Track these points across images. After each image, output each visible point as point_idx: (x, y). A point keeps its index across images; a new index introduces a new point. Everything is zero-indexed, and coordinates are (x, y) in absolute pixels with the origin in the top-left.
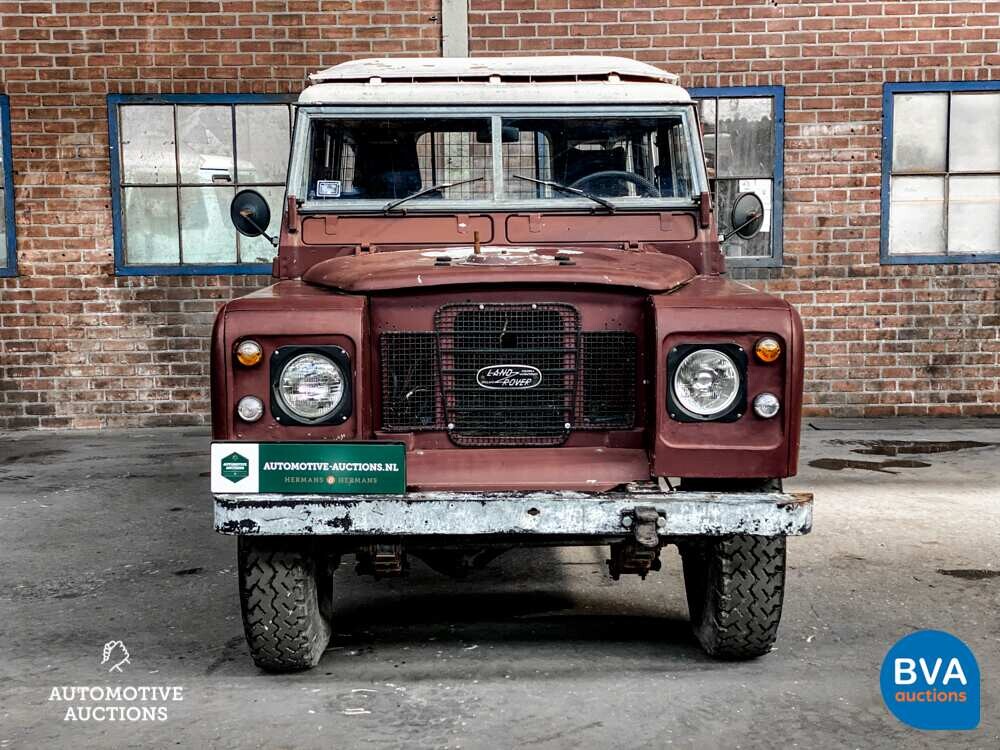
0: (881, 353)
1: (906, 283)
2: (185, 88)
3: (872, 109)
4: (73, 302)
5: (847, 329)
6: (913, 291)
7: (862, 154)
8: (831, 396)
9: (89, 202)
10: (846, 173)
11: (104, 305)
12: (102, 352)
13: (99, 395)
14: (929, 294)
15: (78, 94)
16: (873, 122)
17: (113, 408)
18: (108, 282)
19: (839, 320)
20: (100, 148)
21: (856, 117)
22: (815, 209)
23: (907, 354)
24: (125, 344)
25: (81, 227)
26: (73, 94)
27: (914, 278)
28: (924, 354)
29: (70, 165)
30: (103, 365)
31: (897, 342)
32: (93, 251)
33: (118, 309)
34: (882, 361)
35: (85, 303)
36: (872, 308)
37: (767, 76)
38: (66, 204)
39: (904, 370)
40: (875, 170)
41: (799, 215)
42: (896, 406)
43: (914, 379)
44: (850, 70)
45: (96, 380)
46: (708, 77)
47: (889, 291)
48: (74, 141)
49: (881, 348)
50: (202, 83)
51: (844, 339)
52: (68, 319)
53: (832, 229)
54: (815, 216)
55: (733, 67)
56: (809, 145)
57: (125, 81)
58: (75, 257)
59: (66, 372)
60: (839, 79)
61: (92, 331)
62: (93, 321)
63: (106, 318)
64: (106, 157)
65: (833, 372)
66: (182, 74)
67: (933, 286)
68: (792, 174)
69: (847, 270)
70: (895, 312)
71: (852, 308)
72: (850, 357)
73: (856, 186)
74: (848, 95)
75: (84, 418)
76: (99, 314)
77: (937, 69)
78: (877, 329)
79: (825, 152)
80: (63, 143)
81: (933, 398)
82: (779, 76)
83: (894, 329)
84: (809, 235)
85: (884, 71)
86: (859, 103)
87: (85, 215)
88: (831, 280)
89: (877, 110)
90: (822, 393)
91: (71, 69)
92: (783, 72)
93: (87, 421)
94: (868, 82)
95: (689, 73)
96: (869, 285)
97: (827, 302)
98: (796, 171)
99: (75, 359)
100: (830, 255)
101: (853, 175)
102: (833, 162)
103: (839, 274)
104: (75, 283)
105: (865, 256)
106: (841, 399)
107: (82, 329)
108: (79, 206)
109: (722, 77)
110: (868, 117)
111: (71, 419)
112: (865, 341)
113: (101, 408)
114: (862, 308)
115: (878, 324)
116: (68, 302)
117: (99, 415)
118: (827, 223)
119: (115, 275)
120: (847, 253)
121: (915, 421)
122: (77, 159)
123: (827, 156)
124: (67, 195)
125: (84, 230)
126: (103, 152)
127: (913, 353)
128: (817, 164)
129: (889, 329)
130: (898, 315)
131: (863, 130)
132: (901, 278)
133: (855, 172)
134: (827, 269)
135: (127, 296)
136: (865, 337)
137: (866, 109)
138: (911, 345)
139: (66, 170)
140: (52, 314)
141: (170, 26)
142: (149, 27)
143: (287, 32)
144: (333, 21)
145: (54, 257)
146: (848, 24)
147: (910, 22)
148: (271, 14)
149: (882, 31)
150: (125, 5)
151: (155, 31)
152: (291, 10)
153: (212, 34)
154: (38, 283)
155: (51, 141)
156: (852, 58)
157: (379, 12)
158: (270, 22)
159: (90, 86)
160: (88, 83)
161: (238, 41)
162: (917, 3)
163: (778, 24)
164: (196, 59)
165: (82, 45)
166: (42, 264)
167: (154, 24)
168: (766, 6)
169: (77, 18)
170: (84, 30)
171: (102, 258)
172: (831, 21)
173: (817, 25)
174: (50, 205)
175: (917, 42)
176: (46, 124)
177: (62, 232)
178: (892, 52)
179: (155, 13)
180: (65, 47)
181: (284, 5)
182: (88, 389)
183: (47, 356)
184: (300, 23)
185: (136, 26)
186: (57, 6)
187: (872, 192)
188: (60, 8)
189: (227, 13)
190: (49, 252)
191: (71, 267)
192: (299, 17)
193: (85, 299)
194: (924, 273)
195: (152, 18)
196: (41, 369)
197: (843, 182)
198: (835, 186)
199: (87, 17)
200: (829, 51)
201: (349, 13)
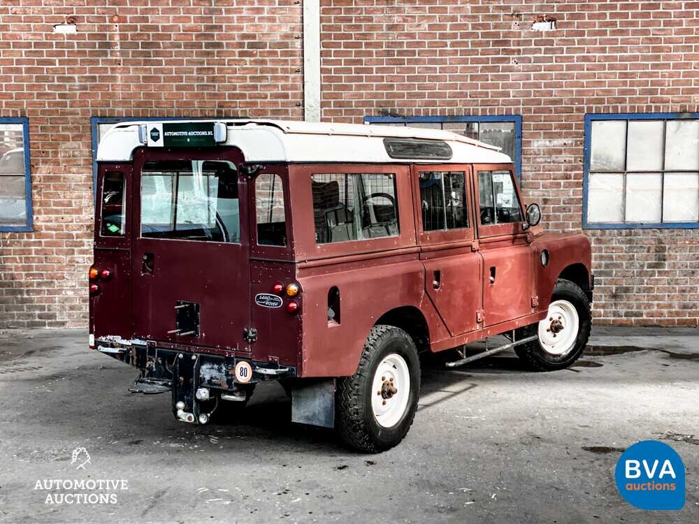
1: (599, 241)
2: (141, 113)
3: (578, 130)
4: (69, 248)
6: (603, 246)
7: (571, 159)
9: (78, 185)
10: (561, 170)
11: (87, 250)
13: (84, 307)
14: (613, 248)
15: (72, 116)
16: (578, 139)
18: (90, 236)
20: (86, 150)
21: (567, 135)
22: (541, 193)
23: (599, 286)
25: (73, 201)
26: (70, 117)
27: (604, 238)
28: (609, 286)
29: (67, 161)
32: (81, 216)
35: (76, 249)
37: (511, 109)
38: (64, 186)
39: (597, 296)
40: (579, 169)
41: (531, 197)
43: (603, 302)
44: (564, 105)
45: (82, 297)
46: (473, 109)
48: (70, 147)
50: (151, 111)
52: (65, 259)
53: (552, 206)
54: (541, 198)
55: (489, 103)
56: (537, 153)
57: (104, 108)
58: (70, 220)
59: (63, 292)
60: (557, 111)
61: (80, 267)
62: (81, 260)
63: (89, 258)
64: (90, 156)
66: (139, 105)
67: (616, 243)
68: (525, 171)
73: (567, 179)
74: (562, 121)
75: (75, 321)
76: (85, 256)
77: (619, 105)
79: (548, 157)
80: (63, 147)
81: (615, 314)
82: (518, 109)
85: (585, 106)
86: (570, 127)
87: (76, 193)
89: (581, 131)
91: (68, 101)
92: (521, 106)
93: (77, 324)
94: (575, 113)
95: (461, 107)
98: (529, 169)
99: (70, 284)
100: (550, 223)
101: (565, 172)
102: (552, 164)
104: (70, 236)
105: (573, 224)
107: (74, 265)
108: (73, 187)
109: (482, 109)
110: (575, 136)
111: (66, 322)
116: (65, 248)
117: (83, 319)
118: (549, 202)
120: (561, 222)
121: (604, 330)
122: (72, 158)
123: (549, 160)
124: (65, 180)
125: (75, 202)
126: (88, 154)
127: (603, 286)
128: (542, 165)
130: (593, 261)
131: (572, 144)
132: (596, 237)
133: (566, 170)
134: (548, 232)
137: (574, 130)
138: (601, 280)
139: (64, 164)
140: (55, 255)
141: (131, 74)
142: (118, 75)
143: (205, 78)
144: (235, 71)
145: (57, 220)
146: (562, 76)
147: (603, 75)
148: (195, 67)
149: (584, 81)
150: (103, 61)
151: (122, 77)
152: (208, 64)
153: (157, 79)
154: (46, 236)
155: (55, 146)
156: (565, 98)
157: (264, 66)
158: (195, 72)
159: (80, 113)
160: (79, 110)
161: (174, 84)
162: (607, 63)
163: (518, 76)
164: (148, 95)
165: (75, 85)
166: (48, 224)
167: (121, 73)
168: (511, 64)
169: (72, 68)
170: (76, 76)
171: (87, 220)
172: (552, 74)
173: (543, 77)
174: (54, 187)
175: (607, 88)
176: (52, 136)
177: (61, 204)
178: (591, 94)
179: (122, 66)
180: (64, 87)
181: (204, 62)
182: (77, 303)
183: (52, 282)
184: (214, 73)
185: (109, 74)
186: (59, 61)
187: (577, 183)
188: (61, 62)
189: (166, 67)
190: (53, 216)
191: (67, 226)
192: (213, 69)
193: (76, 246)
194: (610, 235)
195: (120, 69)
196: (48, 290)
197: (559, 177)
198: (554, 179)
199: (78, 68)
200: (550, 93)
201: (246, 66)
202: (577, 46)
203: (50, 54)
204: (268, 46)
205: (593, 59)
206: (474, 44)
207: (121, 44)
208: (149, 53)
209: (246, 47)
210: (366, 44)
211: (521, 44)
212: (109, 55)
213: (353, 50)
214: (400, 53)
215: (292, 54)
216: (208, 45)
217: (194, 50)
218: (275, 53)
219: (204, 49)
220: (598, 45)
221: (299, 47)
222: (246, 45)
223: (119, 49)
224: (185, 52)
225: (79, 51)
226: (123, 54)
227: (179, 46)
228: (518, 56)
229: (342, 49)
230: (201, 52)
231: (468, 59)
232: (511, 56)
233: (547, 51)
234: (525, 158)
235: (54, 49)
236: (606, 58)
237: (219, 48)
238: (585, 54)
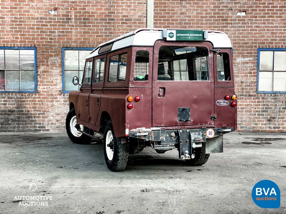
0: (256, 116)
1: (263, 98)
2: (82, 46)
3: (255, 55)
5: (248, 110)
6: (265, 100)
7: (252, 66)
8: (244, 126)
9: (56, 74)
10: (248, 70)
11: (59, 100)
12: (58, 112)
13: (57, 123)
14: (269, 101)
15: (54, 47)
16: (255, 58)
17: (61, 127)
18: (60, 95)
19: (246, 107)
20: (60, 61)
21: (251, 56)
22: (240, 79)
24: (64, 110)
25: (54, 81)
27: (265, 97)
28: (267, 116)
29: (52, 65)
30: (58, 116)
31: (260, 113)
32: (57, 87)
33: (63, 102)
34: (257, 118)
35: (54, 100)
36: (254, 104)
38: (50, 75)
39: (262, 120)
40: (255, 70)
41: (236, 81)
42: (260, 129)
43: (265, 123)
44: (249, 45)
45: (56, 120)
47: (258, 100)
48: (53, 59)
49: (256, 115)
50: (86, 45)
51: (247, 112)
52: (50, 104)
53: (244, 84)
54: (240, 81)
56: (239, 63)
57: (67, 44)
58: (52, 88)
59: (49, 117)
60: (246, 47)
61: (56, 107)
62: (56, 104)
63: (59, 104)
64: (61, 63)
65: (244, 121)
66: (81, 43)
67: (270, 99)
69: (248, 95)
70: (260, 105)
71: (249, 104)
72: (249, 117)
73: (250, 73)
74: (248, 51)
75: (53, 129)
77: (271, 45)
78: (255, 110)
80: (50, 59)
81: (269, 128)
83: (260, 110)
84: (238, 86)
85: (258, 45)
86: (251, 53)
87: (55, 78)
88: (244, 97)
89: (256, 55)
90: (241, 126)
91: (53, 41)
94: (254, 48)
96: (254, 99)
97: (243, 103)
98: (235, 69)
99: (51, 114)
100: (244, 91)
102: (245, 68)
103: (246, 96)
104: (52, 95)
105: (253, 91)
106: (246, 127)
107: (53, 107)
108: (54, 75)
110: (254, 57)
111: (50, 129)
112: (252, 113)
113: (58, 127)
114: (252, 104)
115: (256, 109)
116: (50, 99)
118: (243, 83)
119: (62, 93)
120: (248, 90)
121: (265, 133)
122: (54, 64)
123: (243, 66)
124: (51, 72)
125: (55, 81)
126: (60, 62)
127: (264, 116)
128: (241, 68)
129: (258, 110)
130: (261, 106)
131: (252, 60)
133: (250, 70)
134: (243, 94)
135: (65, 98)
136: (252, 112)
137: (253, 54)
138: (264, 114)
139: (51, 66)
140: (46, 102)
141: (78, 30)
142: (73, 31)
143: (108, 32)
144: (120, 30)
145: (47, 88)
146: (249, 33)
147: (264, 33)
148: (104, 28)
149: (257, 35)
150: (67, 25)
151: (74, 32)
152: (109, 27)
153: (89, 33)
154: (42, 95)
155: (47, 59)
156: (250, 42)
157: (131, 28)
158: (104, 30)
159: (57, 45)
160: (57, 44)
161: (96, 35)
162: (266, 28)
163: (231, 33)
164: (85, 39)
165: (56, 35)
166: (44, 90)
167: (74, 30)
168: (228, 28)
169: (55, 28)
170: (56, 31)
171: (59, 88)
172: (244, 33)
173: (241, 33)
174: (46, 75)
175: (266, 38)
176: (46, 55)
177: (49, 82)
178: (260, 40)
179: (75, 27)
180: (52, 35)
181: (107, 26)
182: (54, 122)
183: (44, 113)
184: (111, 30)
185: (70, 30)
186: (50, 25)
187: (255, 75)
188: (51, 25)
189: (93, 28)
190: (45, 87)
191: (51, 91)
192: (111, 29)
193: (54, 99)
194: (267, 96)
195: (74, 28)
196: (42, 116)
197: (247, 73)
198: (246, 74)
199: (57, 28)
200: (244, 40)
201: (124, 28)
202: (254, 22)
203: (46, 22)
204: (133, 20)
205: (261, 27)
206: (214, 20)
207: (75, 18)
208: (86, 22)
209: (124, 20)
210: (172, 20)
211: (232, 20)
212: (70, 23)
213: (167, 22)
214: (185, 23)
215: (142, 23)
216: (109, 20)
217: (104, 21)
218: (136, 23)
219: (107, 21)
220: (262, 22)
221: (145, 20)
222: (124, 19)
223: (74, 21)
224: (100, 22)
225: (58, 21)
226: (75, 22)
227: (98, 20)
228: (231, 25)
229: (162, 22)
230: (106, 22)
231: (211, 26)
232: (229, 25)
233: (243, 23)
234: (234, 65)
235: (48, 20)
236: (266, 27)
237: (114, 20)
238: (258, 25)
